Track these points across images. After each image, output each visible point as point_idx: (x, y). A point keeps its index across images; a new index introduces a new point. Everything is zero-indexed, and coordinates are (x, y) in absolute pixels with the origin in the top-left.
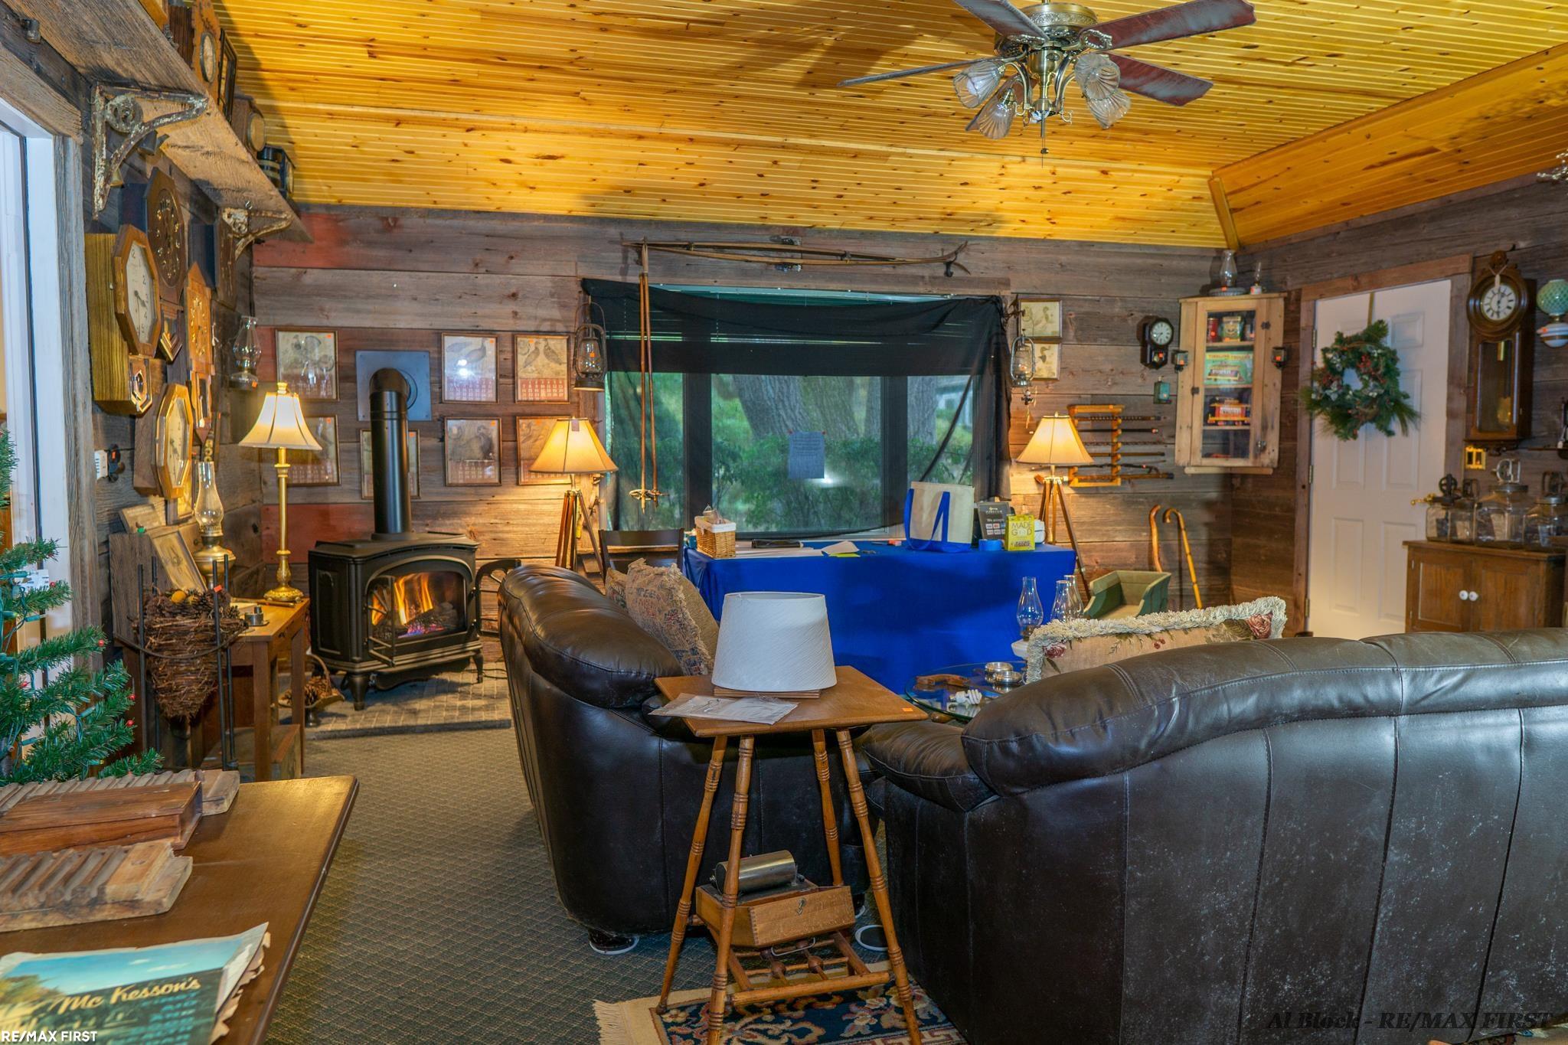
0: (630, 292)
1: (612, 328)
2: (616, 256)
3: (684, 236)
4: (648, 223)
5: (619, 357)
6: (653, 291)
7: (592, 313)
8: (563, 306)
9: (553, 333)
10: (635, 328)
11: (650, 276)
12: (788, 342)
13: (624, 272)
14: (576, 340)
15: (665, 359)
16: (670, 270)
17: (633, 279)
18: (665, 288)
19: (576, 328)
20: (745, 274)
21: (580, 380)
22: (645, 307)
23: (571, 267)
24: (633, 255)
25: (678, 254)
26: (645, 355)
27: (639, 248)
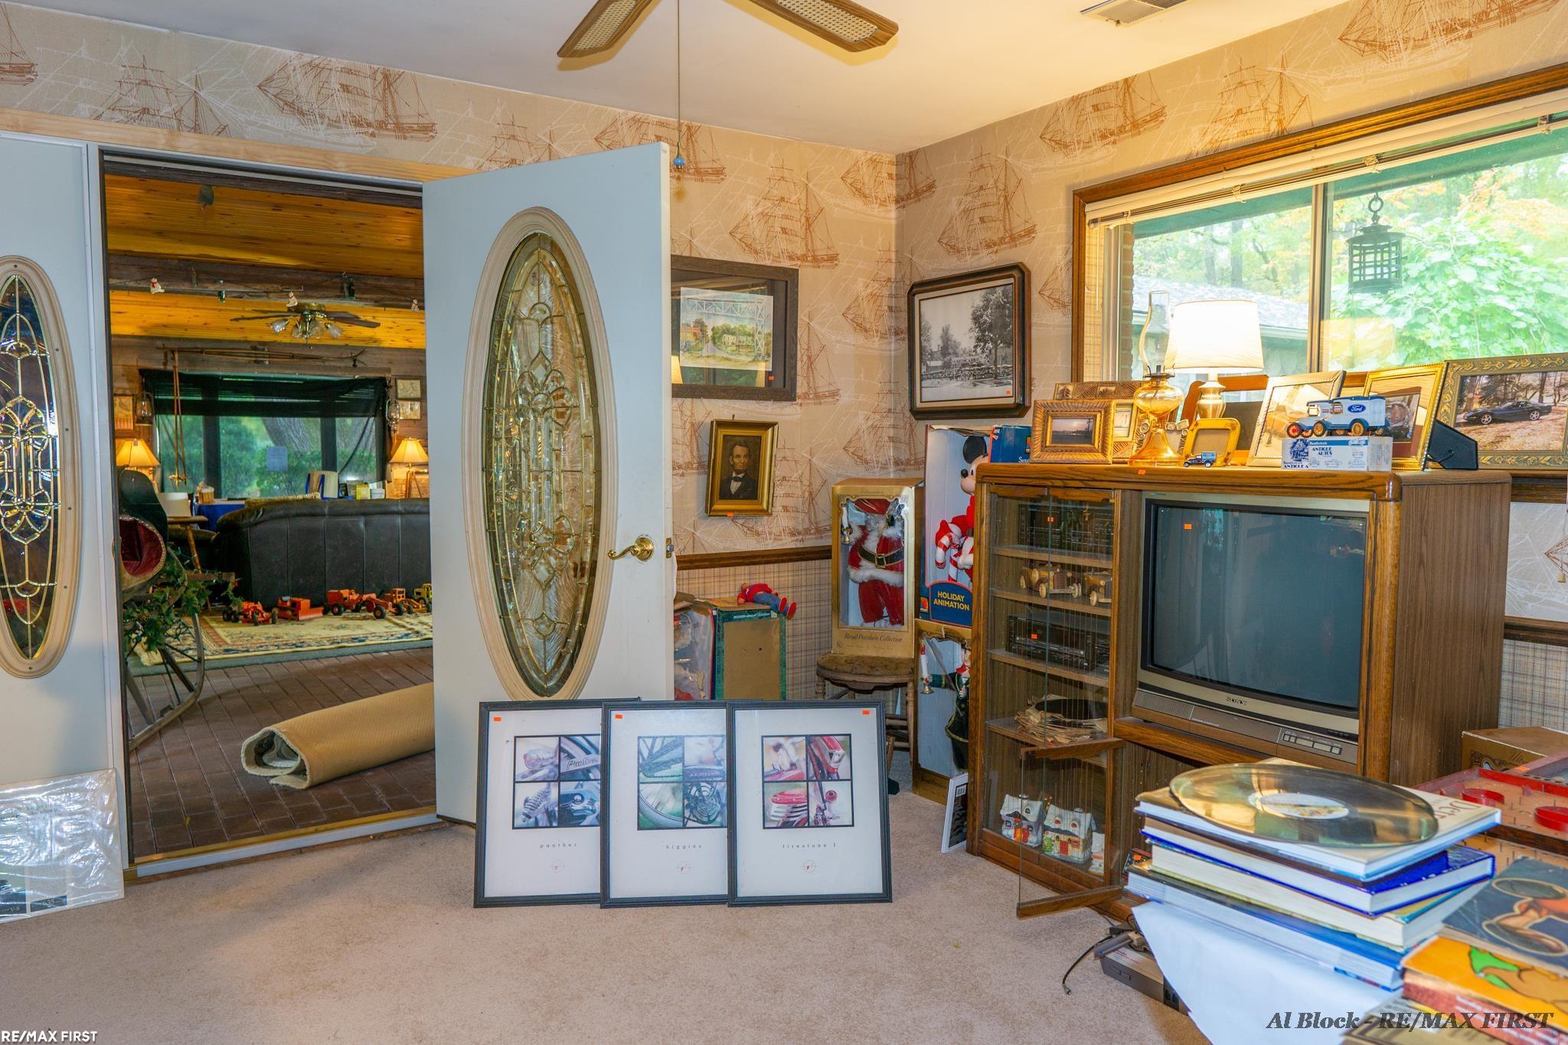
0: (167, 376)
1: (154, 393)
2: (161, 356)
3: (199, 345)
4: (178, 339)
5: (162, 408)
6: (181, 376)
7: (145, 387)
8: (130, 381)
9: (124, 395)
10: (171, 391)
11: (178, 366)
13: (165, 364)
14: (137, 399)
15: (188, 408)
16: (192, 363)
17: (170, 368)
18: (187, 372)
19: (137, 392)
20: (236, 365)
21: (140, 420)
22: (177, 382)
23: (134, 361)
24: (170, 355)
25: (193, 355)
26: (177, 406)
27: (173, 352)
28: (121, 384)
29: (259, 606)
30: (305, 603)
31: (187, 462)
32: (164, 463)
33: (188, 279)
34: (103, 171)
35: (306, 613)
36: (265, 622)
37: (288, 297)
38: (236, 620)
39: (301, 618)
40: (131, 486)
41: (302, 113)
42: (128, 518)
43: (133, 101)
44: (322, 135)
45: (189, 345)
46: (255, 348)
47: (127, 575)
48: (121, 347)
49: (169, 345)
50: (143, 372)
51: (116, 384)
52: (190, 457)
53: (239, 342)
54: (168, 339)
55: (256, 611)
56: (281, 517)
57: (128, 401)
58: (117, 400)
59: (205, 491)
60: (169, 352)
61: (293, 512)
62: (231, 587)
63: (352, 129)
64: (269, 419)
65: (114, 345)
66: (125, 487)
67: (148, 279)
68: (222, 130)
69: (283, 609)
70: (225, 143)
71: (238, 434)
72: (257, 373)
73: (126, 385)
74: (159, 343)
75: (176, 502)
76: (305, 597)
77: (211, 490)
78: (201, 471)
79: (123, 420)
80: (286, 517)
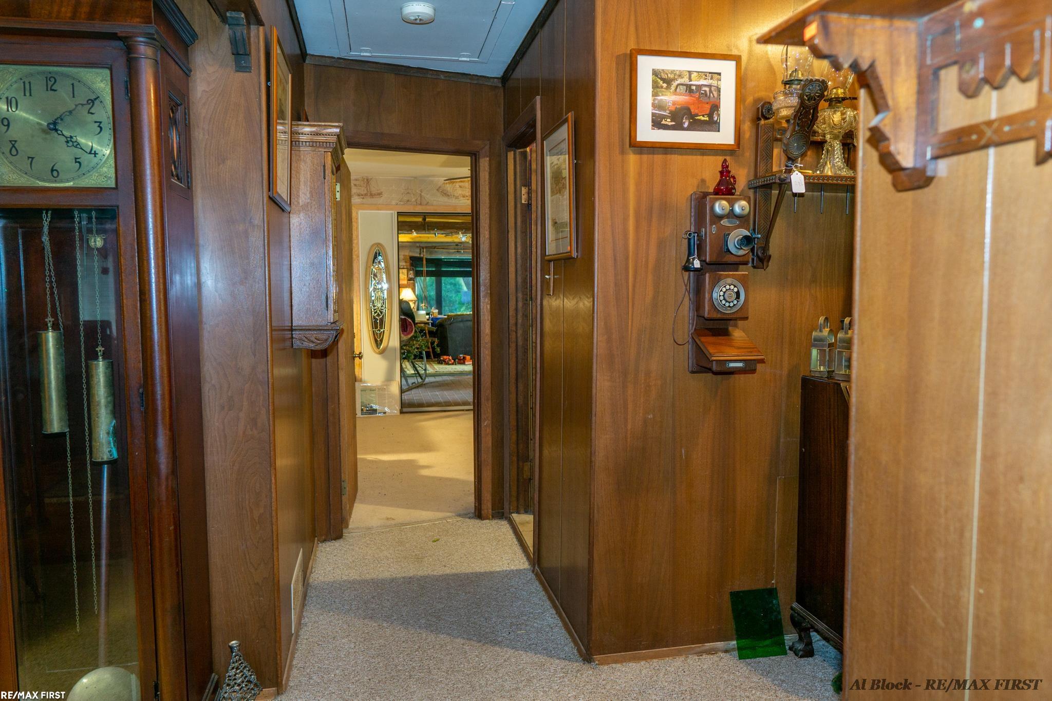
0: (420, 259)
1: (415, 267)
2: (418, 250)
3: (434, 245)
4: (426, 242)
5: (418, 274)
6: (427, 259)
7: (412, 265)
8: (406, 262)
9: (404, 268)
10: (422, 267)
11: (426, 255)
12: (459, 269)
13: (420, 254)
14: (408, 270)
15: (429, 274)
16: (431, 253)
17: (422, 256)
18: (429, 257)
19: (409, 267)
20: (449, 253)
21: (410, 279)
22: (425, 262)
23: (407, 253)
24: (422, 250)
25: (431, 249)
26: (425, 273)
27: (423, 248)
28: (402, 264)
29: (450, 358)
30: (468, 357)
31: (429, 299)
32: (420, 299)
33: (424, 229)
34: (398, 215)
35: (468, 361)
36: (452, 364)
37: (459, 234)
38: (442, 363)
39: (466, 363)
40: (404, 306)
41: (448, 195)
42: (403, 317)
43: (405, 199)
44: (454, 202)
45: (430, 245)
46: (457, 245)
47: (402, 335)
48: (403, 247)
49: (422, 245)
50: (412, 258)
51: (400, 264)
52: (430, 296)
53: (451, 242)
54: (421, 242)
55: (450, 360)
56: (460, 322)
57: (405, 271)
58: (401, 271)
59: (434, 311)
60: (422, 248)
61: (465, 319)
62: (436, 343)
63: (462, 198)
64: (466, 278)
65: (400, 246)
66: (402, 306)
67: (411, 230)
68: (427, 204)
69: (460, 360)
70: (428, 207)
71: (455, 285)
72: (458, 257)
73: (404, 264)
74: (418, 245)
75: (422, 315)
76: (468, 355)
77: (437, 311)
78: (433, 302)
79: (404, 280)
80: (462, 321)
